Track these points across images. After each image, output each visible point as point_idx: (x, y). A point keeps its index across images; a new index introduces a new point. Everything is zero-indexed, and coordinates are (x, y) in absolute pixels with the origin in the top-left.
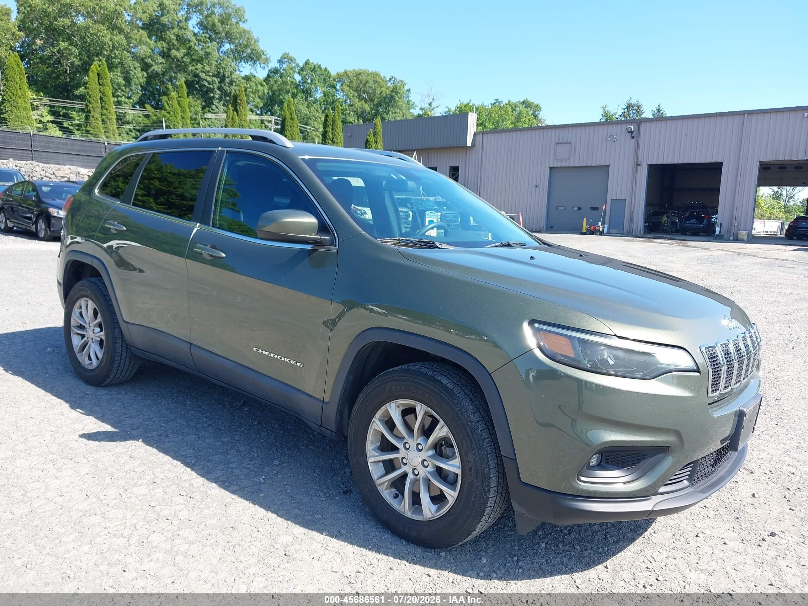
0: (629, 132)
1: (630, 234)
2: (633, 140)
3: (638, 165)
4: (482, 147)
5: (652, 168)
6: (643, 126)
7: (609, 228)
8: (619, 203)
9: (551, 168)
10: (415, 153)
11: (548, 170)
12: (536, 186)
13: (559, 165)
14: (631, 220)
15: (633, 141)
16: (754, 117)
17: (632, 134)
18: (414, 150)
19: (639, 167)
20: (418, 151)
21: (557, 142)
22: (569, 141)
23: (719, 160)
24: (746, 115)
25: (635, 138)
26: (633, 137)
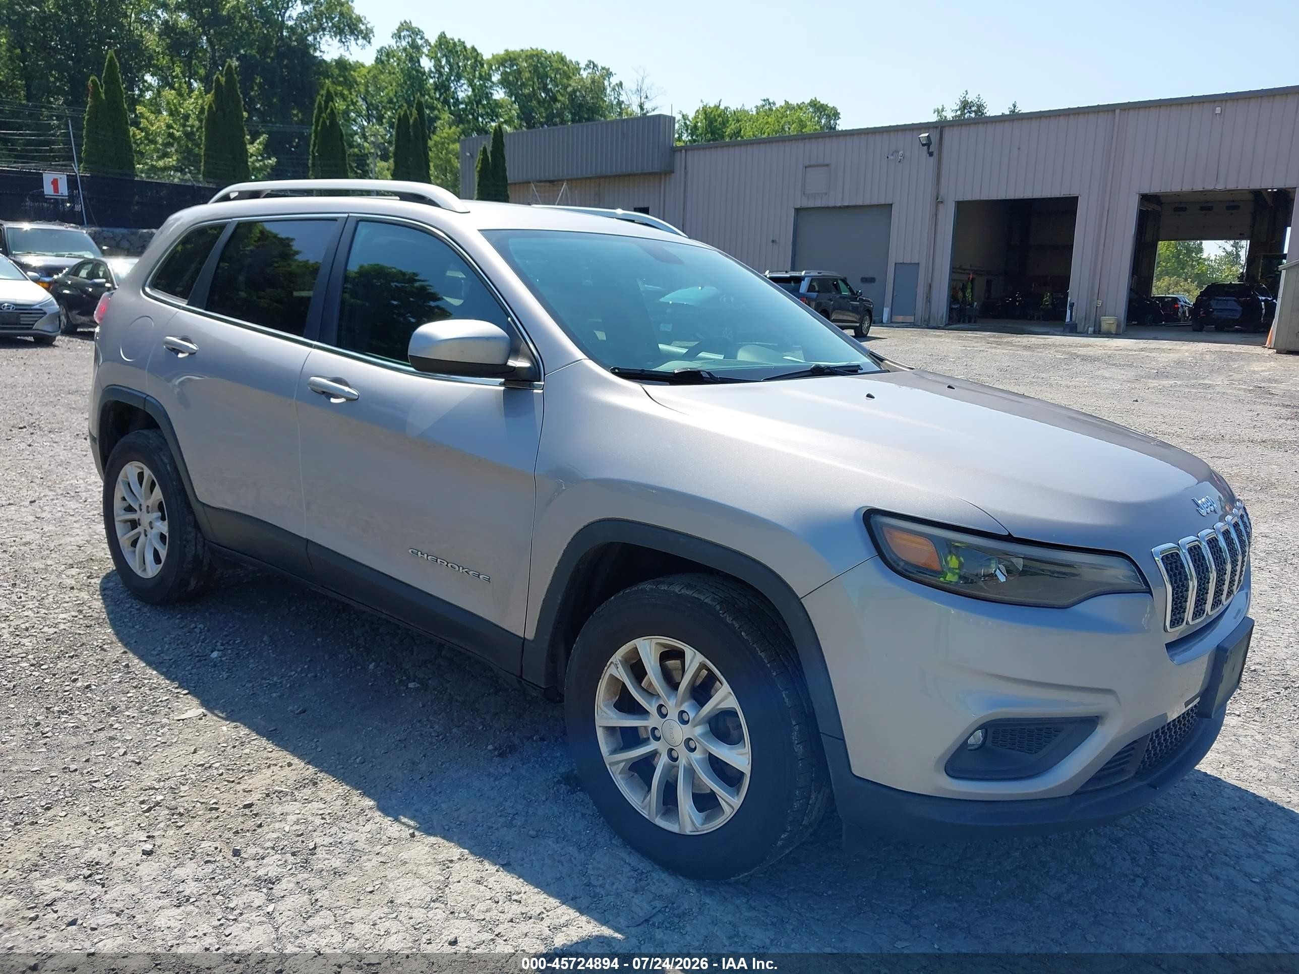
0: (923, 145)
1: (927, 324)
2: (932, 159)
3: (938, 202)
4: (686, 173)
5: (961, 206)
6: (947, 133)
7: (891, 314)
8: (908, 269)
9: (797, 210)
10: (565, 184)
11: (792, 213)
12: (773, 241)
13: (811, 204)
14: (928, 299)
15: (932, 161)
16: (1132, 113)
17: (929, 148)
18: (563, 180)
19: (941, 206)
20: (570, 181)
21: (807, 164)
22: (827, 162)
23: (1074, 193)
24: (1118, 111)
25: (935, 154)
26: (931, 154)
